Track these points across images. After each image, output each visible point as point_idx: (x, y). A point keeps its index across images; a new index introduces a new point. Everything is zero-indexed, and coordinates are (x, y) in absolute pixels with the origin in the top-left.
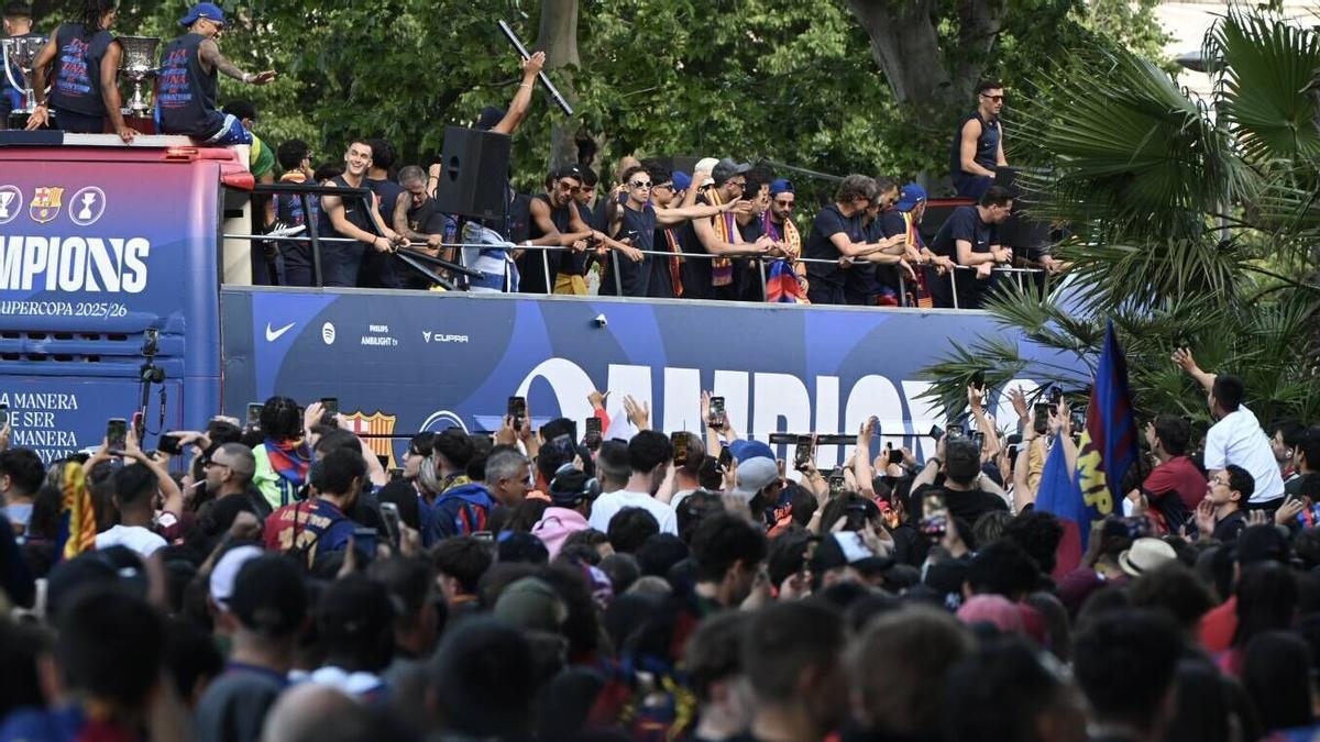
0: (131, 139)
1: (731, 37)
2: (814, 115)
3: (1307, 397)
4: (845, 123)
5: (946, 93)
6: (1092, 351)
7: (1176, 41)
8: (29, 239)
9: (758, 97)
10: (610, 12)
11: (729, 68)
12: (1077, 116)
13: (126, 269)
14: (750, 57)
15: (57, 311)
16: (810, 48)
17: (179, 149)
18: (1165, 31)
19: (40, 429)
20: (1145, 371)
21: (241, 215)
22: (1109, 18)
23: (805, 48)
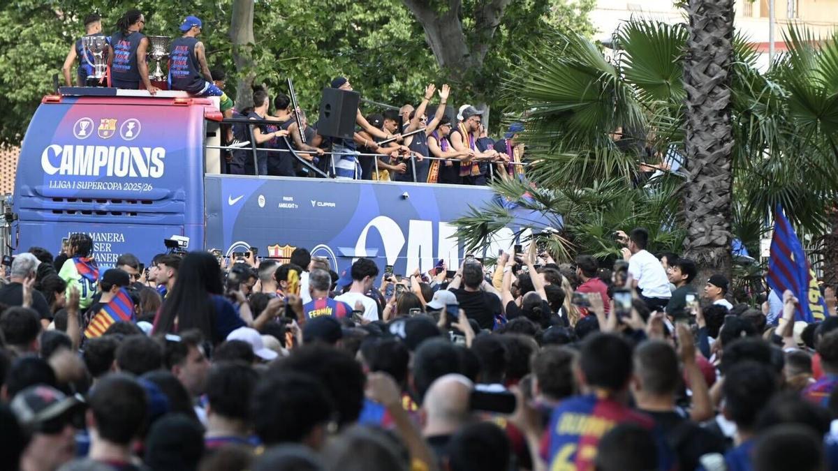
0: (155, 93)
1: (344, 27)
2: (390, 73)
3: (675, 240)
4: (409, 76)
5: (468, 61)
6: (551, 212)
7: (601, 32)
8: (97, 147)
9: (358, 62)
10: (275, 11)
11: (343, 45)
12: (542, 75)
13: (152, 164)
14: (354, 38)
15: (113, 187)
16: (391, 33)
17: (181, 98)
18: (595, 27)
19: (103, 253)
20: (581, 223)
21: (215, 136)
22: (563, 18)
23: (387, 33)
